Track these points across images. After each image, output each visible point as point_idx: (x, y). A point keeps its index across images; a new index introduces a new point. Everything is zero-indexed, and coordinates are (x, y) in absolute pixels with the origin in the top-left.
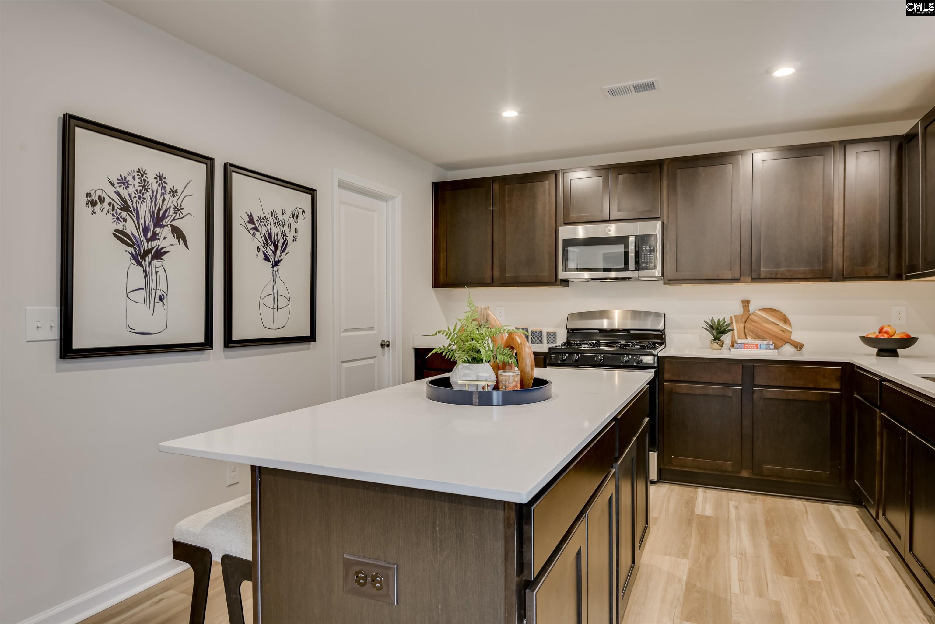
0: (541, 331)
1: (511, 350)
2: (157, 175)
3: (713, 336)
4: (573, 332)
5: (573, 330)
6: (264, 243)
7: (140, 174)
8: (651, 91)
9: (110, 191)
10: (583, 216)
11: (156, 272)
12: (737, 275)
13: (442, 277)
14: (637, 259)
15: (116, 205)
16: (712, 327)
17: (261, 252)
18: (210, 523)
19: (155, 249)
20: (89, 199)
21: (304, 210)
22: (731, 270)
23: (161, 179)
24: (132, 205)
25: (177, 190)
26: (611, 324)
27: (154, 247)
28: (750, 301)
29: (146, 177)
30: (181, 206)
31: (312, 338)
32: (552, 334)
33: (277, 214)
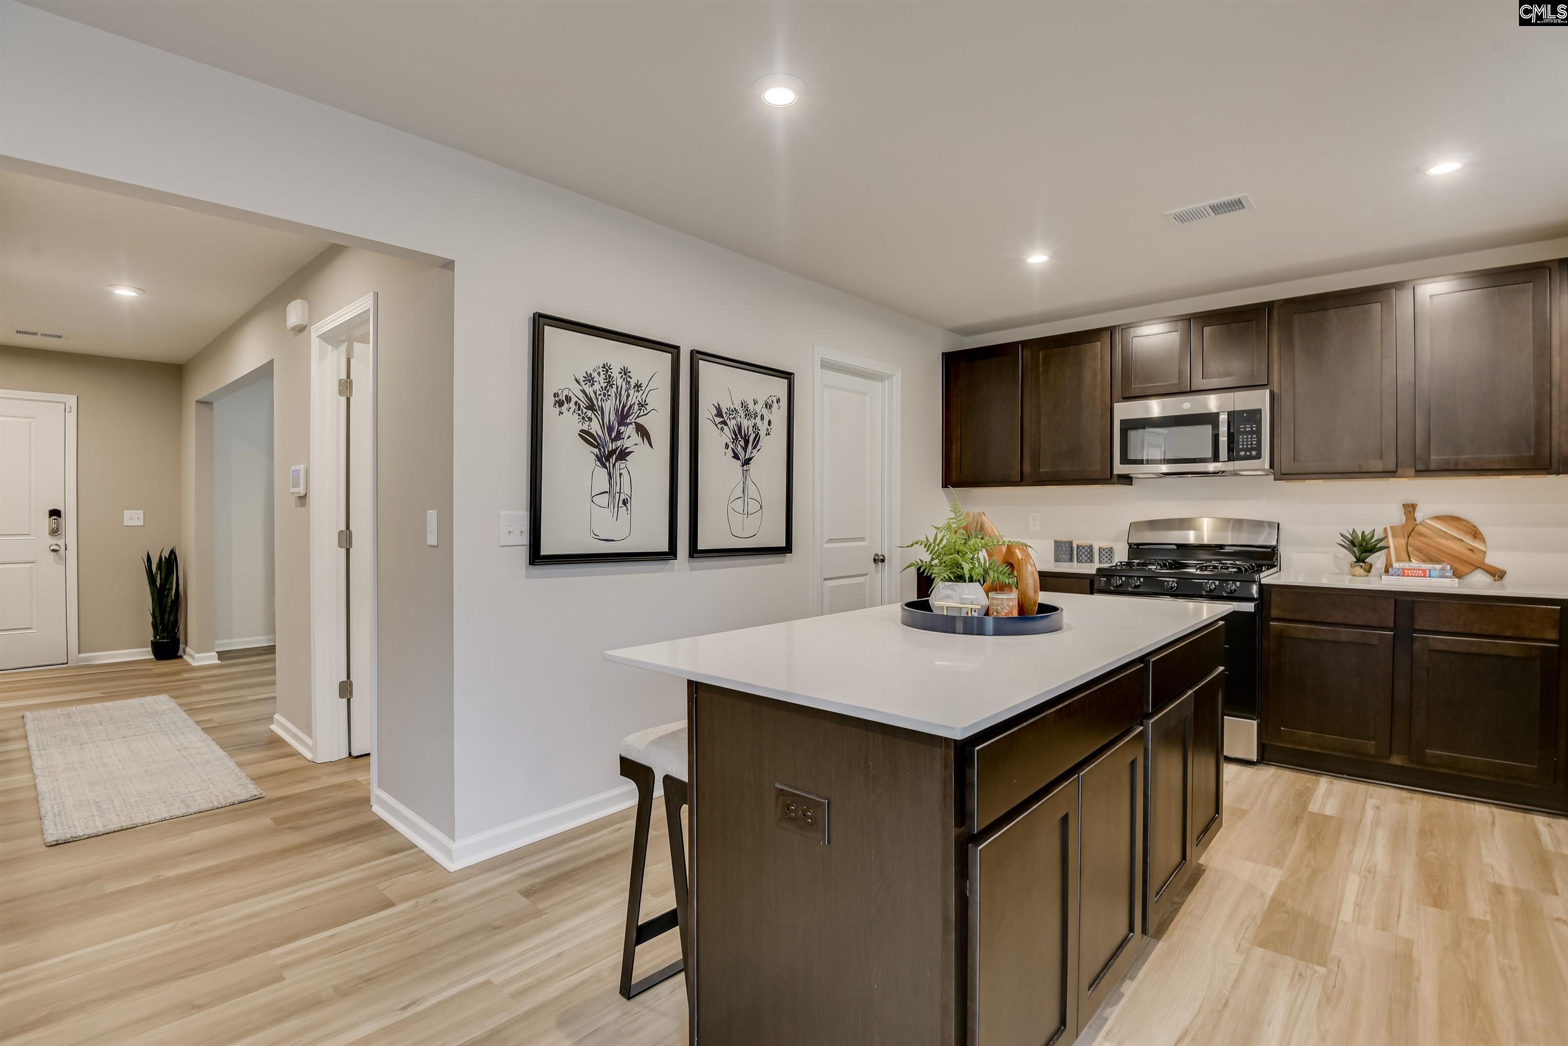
0: (1091, 546)
1: (1008, 567)
2: (621, 369)
3: (1354, 556)
4: (1138, 548)
5: (1138, 545)
6: (733, 439)
7: (605, 369)
8: (1238, 212)
9: (576, 390)
10: (1150, 387)
11: (621, 474)
12: (1392, 467)
13: (954, 474)
14: (1232, 446)
15: (581, 404)
16: (1352, 543)
17: (730, 448)
18: (654, 741)
19: (619, 449)
20: (556, 399)
21: (779, 398)
22: (1382, 458)
23: (625, 374)
24: (597, 403)
25: (641, 384)
26: (1199, 537)
27: (619, 447)
28: (1417, 505)
29: (611, 372)
30: (645, 401)
31: (787, 549)
32: (1106, 551)
33: (747, 405)
